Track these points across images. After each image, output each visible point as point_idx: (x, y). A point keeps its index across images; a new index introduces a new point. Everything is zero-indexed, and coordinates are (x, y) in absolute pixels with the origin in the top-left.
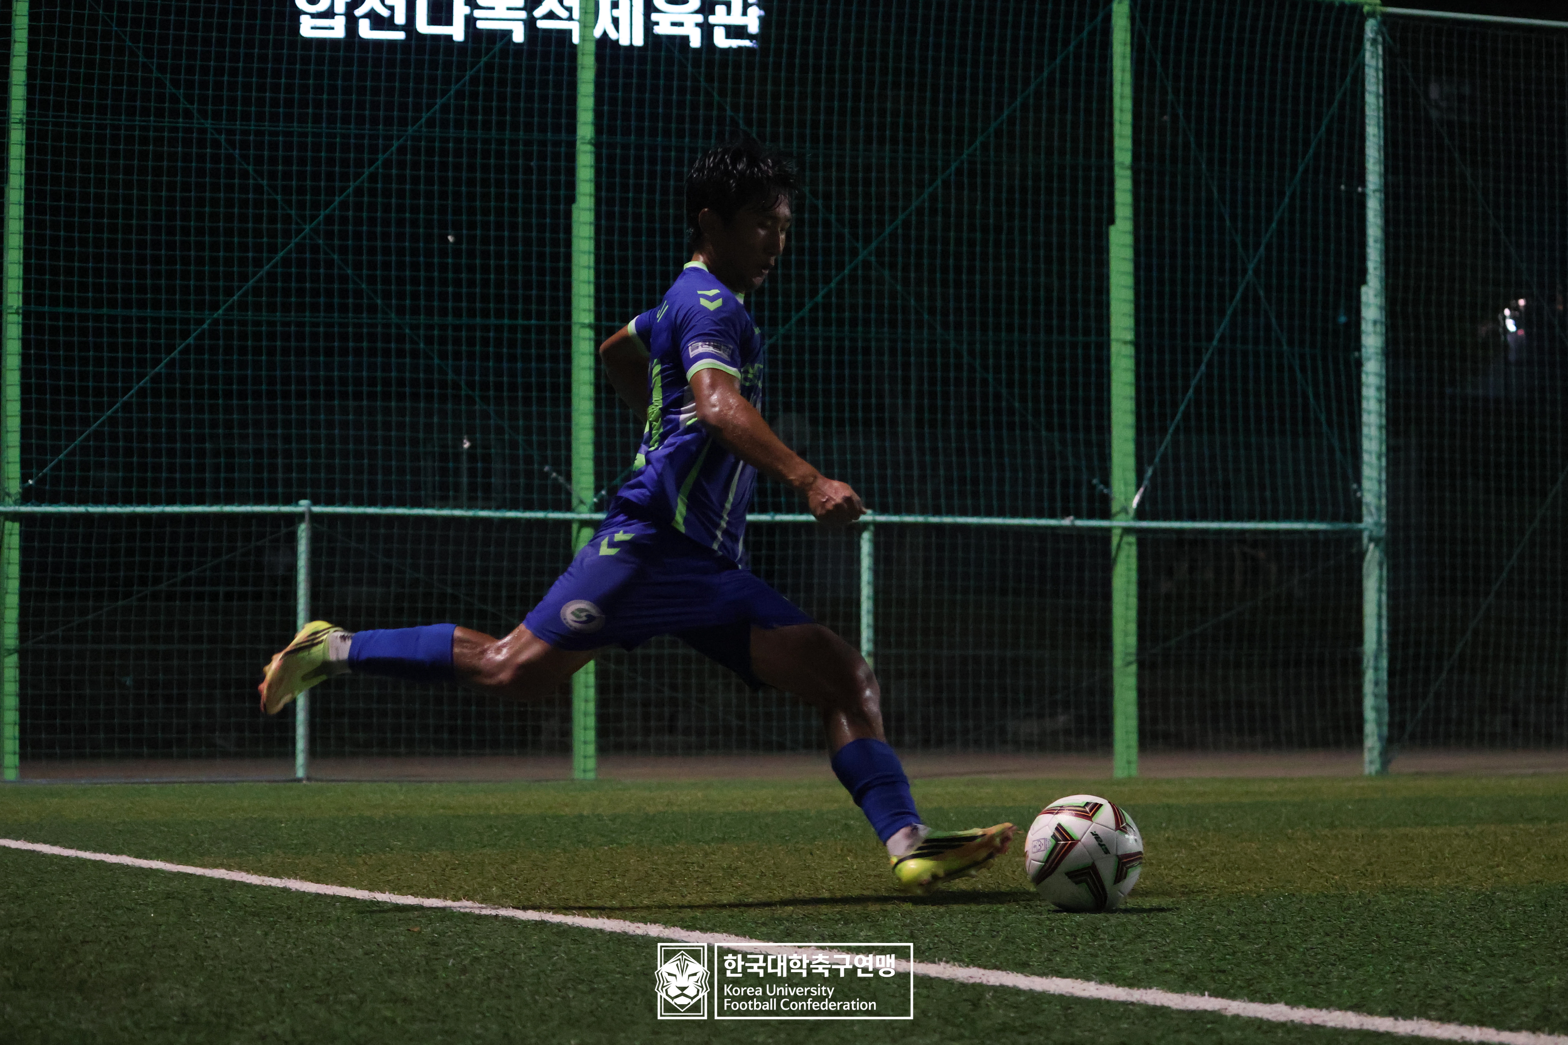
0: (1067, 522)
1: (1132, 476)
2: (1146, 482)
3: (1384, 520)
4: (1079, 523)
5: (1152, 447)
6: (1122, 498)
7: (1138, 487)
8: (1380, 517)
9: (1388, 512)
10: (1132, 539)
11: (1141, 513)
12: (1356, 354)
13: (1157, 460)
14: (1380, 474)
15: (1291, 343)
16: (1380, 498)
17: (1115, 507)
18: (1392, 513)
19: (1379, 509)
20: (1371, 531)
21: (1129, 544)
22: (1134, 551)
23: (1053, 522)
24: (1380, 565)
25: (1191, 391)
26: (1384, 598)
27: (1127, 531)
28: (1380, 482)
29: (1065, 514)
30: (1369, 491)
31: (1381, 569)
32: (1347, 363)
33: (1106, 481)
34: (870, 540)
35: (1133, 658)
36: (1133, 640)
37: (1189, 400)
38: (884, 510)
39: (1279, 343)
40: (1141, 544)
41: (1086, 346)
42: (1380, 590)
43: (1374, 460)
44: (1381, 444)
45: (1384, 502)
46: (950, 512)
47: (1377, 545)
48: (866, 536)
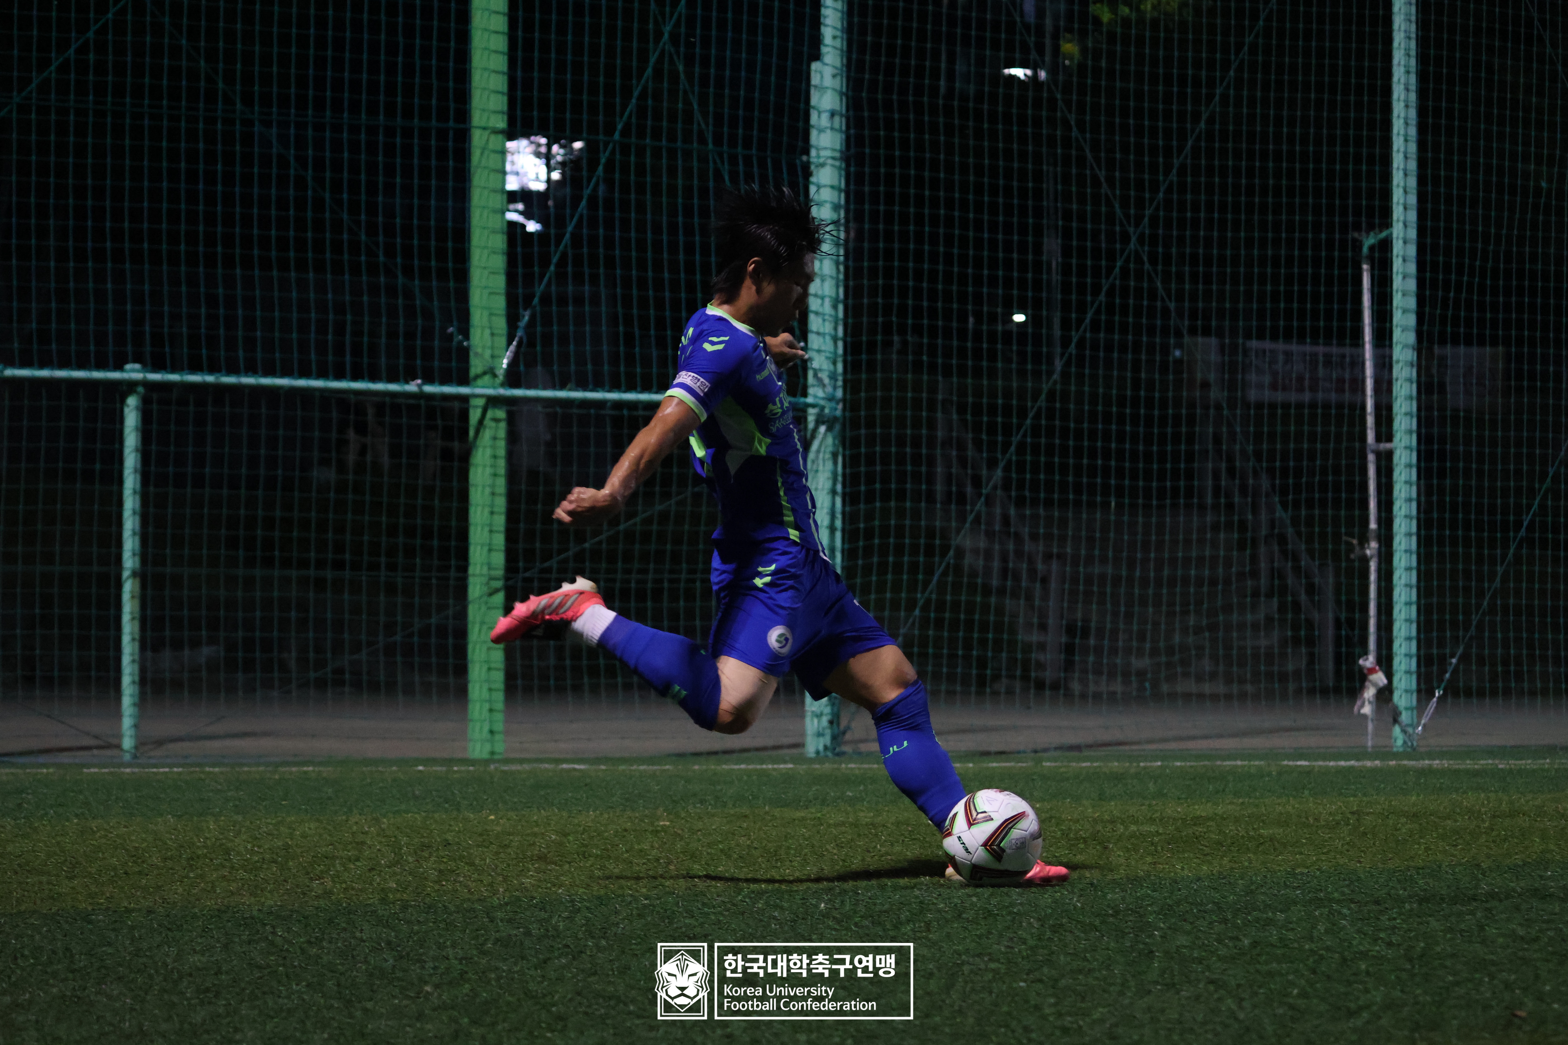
0: (412, 387)
1: (501, 324)
2: (520, 333)
3: (839, 393)
4: (428, 389)
5: (529, 280)
6: (488, 353)
7: (509, 343)
8: (835, 388)
9: (845, 381)
10: (501, 414)
11: (513, 378)
12: (804, 158)
13: (536, 300)
14: (836, 329)
15: (718, 141)
16: (834, 363)
17: (476, 366)
18: (851, 385)
19: (833, 376)
20: (822, 408)
21: (496, 420)
22: (502, 430)
23: (393, 387)
24: (835, 455)
25: (584, 203)
26: (839, 501)
27: (493, 401)
28: (835, 339)
29: (409, 377)
30: (819, 351)
31: (835, 463)
32: (792, 168)
33: (465, 331)
34: (137, 408)
35: (499, 584)
36: (499, 559)
37: (581, 216)
38: (158, 366)
39: (702, 141)
40: (511, 420)
41: (442, 135)
42: (833, 492)
43: (827, 308)
44: (838, 287)
45: (840, 367)
46: (251, 370)
47: (829, 429)
48: (132, 401)
